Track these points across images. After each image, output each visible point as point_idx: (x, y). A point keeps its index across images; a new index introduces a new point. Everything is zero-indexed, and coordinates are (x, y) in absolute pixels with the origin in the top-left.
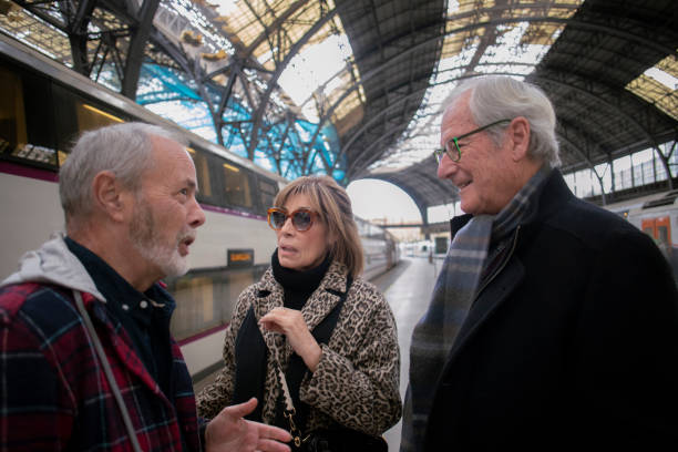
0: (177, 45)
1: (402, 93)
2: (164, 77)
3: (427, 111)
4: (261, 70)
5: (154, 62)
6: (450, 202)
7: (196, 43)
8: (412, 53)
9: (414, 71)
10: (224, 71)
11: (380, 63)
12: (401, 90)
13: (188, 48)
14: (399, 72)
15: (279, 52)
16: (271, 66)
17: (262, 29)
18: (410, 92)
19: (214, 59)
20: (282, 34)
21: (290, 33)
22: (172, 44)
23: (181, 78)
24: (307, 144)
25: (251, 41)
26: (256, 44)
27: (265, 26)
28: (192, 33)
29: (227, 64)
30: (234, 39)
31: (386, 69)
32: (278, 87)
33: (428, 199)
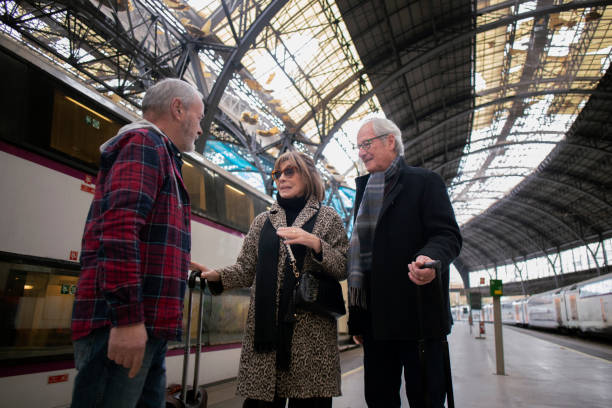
0: (238, 124)
1: (438, 162)
2: (225, 152)
3: (463, 178)
4: (309, 143)
5: (218, 139)
6: (491, 267)
7: (253, 122)
8: (445, 126)
9: (448, 142)
10: (276, 145)
11: (415, 136)
12: (436, 159)
13: (246, 126)
14: (433, 144)
15: (324, 128)
16: (317, 140)
17: (309, 109)
18: (445, 161)
19: (268, 135)
20: (327, 112)
21: (333, 112)
22: (233, 124)
23: (239, 152)
24: (349, 210)
25: (300, 119)
26: (304, 122)
27: (312, 107)
28: (250, 114)
29: (279, 138)
30: (285, 117)
31: (421, 141)
32: (323, 158)
33: (470, 263)
